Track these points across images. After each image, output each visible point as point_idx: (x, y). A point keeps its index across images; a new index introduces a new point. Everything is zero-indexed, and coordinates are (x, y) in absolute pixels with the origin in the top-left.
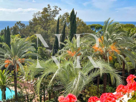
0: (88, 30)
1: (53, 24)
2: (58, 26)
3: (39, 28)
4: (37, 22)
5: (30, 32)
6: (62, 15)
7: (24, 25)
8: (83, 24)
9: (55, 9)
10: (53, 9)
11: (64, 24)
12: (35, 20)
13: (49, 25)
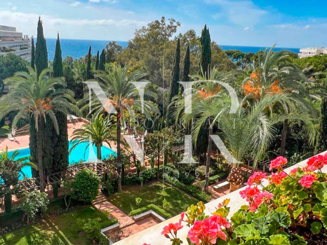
0: (224, 60)
1: (167, 47)
2: (178, 50)
3: (146, 53)
4: (141, 43)
5: (130, 58)
6: (183, 35)
7: (121, 47)
8: (218, 49)
9: (171, 23)
10: (167, 23)
11: (187, 48)
12: (137, 40)
13: (162, 49)
